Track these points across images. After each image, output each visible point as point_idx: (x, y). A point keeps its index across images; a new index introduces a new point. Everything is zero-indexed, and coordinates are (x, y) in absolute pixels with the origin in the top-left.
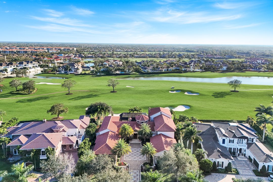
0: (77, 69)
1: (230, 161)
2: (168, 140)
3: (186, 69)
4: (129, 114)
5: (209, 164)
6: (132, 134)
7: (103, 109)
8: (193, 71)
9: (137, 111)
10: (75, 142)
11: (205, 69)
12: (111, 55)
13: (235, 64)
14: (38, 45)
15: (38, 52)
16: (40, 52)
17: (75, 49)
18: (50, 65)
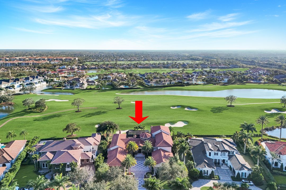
0: (83, 84)
1: (213, 170)
2: (167, 154)
3: (188, 82)
4: (134, 131)
5: (196, 172)
6: (137, 150)
7: (111, 127)
8: (195, 83)
9: (141, 128)
10: (91, 157)
11: (207, 81)
12: (114, 66)
13: (236, 76)
14: (37, 53)
15: (40, 64)
16: (42, 64)
17: (77, 59)
18: (55, 79)
